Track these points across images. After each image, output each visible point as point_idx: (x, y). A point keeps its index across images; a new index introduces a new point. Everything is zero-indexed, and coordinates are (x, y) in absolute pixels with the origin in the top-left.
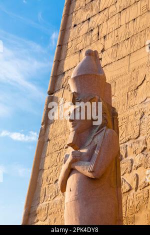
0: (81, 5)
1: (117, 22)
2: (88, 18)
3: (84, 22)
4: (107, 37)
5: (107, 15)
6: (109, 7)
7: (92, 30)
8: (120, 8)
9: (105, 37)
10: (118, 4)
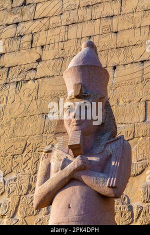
0: (5, 6)
1: (62, 34)
2: (15, 22)
3: (8, 25)
4: (46, 48)
5: (47, 25)
6: (50, 17)
7: (21, 36)
8: (67, 21)
9: (42, 47)
10: (64, 17)
